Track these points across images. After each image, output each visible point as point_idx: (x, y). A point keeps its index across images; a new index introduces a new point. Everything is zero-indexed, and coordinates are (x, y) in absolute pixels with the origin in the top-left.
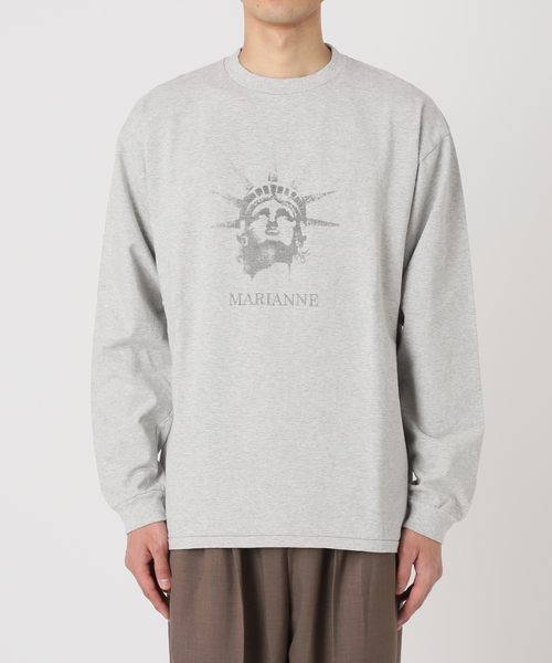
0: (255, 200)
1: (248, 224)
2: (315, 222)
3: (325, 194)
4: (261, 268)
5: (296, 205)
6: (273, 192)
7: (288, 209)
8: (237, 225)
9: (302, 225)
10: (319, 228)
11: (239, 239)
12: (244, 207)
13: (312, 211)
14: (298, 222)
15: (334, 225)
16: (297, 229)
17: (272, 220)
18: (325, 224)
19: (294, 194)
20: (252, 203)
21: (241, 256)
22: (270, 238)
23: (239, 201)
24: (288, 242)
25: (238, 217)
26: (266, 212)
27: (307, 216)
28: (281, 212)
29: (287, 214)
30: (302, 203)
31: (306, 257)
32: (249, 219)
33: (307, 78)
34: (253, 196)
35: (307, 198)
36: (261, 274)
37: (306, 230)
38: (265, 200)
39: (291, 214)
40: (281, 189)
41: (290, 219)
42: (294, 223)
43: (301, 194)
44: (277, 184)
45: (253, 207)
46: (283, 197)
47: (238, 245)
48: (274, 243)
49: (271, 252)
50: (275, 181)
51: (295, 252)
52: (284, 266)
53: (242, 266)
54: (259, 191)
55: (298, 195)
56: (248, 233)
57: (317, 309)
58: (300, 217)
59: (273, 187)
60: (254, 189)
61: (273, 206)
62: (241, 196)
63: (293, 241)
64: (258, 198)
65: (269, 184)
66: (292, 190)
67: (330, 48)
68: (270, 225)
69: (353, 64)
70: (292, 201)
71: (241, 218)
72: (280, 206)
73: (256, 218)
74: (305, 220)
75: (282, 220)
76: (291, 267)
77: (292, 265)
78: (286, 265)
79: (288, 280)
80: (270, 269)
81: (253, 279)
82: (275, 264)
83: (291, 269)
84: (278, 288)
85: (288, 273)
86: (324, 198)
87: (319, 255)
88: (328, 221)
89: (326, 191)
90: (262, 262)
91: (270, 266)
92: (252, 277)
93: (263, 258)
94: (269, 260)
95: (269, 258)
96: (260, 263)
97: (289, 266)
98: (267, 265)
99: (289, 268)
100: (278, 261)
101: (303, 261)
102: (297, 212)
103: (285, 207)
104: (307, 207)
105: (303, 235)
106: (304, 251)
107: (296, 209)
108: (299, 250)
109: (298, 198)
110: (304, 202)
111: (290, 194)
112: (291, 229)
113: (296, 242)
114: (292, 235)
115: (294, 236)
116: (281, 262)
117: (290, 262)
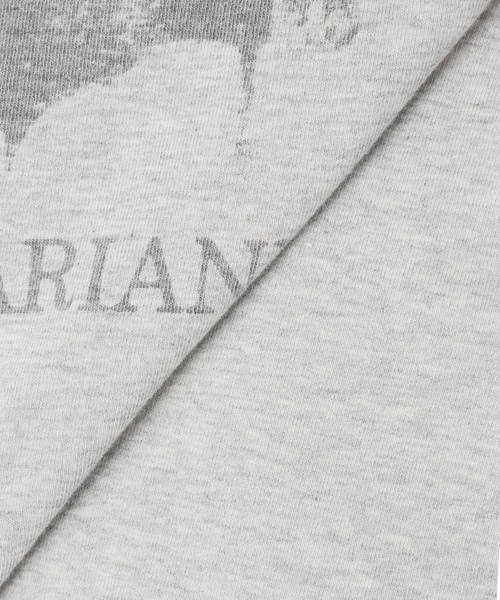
76: (259, 66)
77: (265, 50)
78: (230, 53)
79: (232, 150)
80: (124, 81)
81: (22, 149)
82: (158, 48)
83: (257, 81)
84: (161, 201)
85: (238, 105)
90: (80, 39)
91: (127, 62)
92: (13, 138)
93: (82, 12)
94: (122, 29)
95: (120, 17)
96: (62, 48)
97: (248, 57)
98: (112, 61)
99: (247, 75)
100: (182, 32)
101: (343, 26)
116: (199, 36)
117: (253, 33)
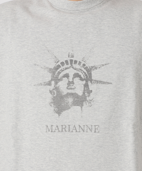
0: (60, 69)
1: (56, 83)
2: (97, 82)
3: (103, 65)
4: (65, 110)
6: (71, 64)
7: (80, 73)
8: (49, 84)
9: (89, 83)
10: (100, 85)
11: (51, 92)
12: (54, 73)
13: (95, 75)
14: (87, 81)
15: (109, 83)
16: (86, 86)
17: (71, 80)
18: (104, 83)
19: (84, 65)
20: (59, 70)
21: (52, 103)
22: (70, 91)
23: (50, 69)
24: (80, 93)
25: (50, 79)
26: (67, 76)
27: (93, 78)
28: (76, 75)
29: (79, 76)
30: (89, 70)
31: (92, 103)
32: (57, 80)
34: (59, 67)
35: (92, 67)
36: (64, 113)
37: (92, 87)
38: (66, 69)
39: (82, 76)
40: (76, 62)
41: (81, 79)
42: (84, 82)
43: (89, 65)
44: (74, 59)
45: (59, 73)
46: (77, 66)
47: (50, 96)
48: (72, 94)
49: (70, 100)
50: (73, 57)
51: (86, 100)
52: (78, 108)
53: (53, 108)
54: (62, 63)
55: (87, 65)
56: (57, 88)
57: (98, 134)
58: (88, 78)
59: (71, 61)
60: (60, 62)
61: (71, 72)
62: (52, 66)
63: (84, 93)
64: (62, 68)
65: (69, 59)
66: (83, 63)
68: (70, 83)
70: (83, 69)
71: (52, 80)
72: (76, 72)
73: (61, 80)
74: (91, 81)
75: (77, 80)
76: (83, 109)
77: (83, 107)
78: (80, 107)
79: (81, 117)
80: (69, 110)
81: (60, 116)
82: (73, 107)
83: (83, 110)
84: (75, 122)
85: (81, 112)
86: (103, 67)
87: (100, 101)
88: (105, 81)
89: (104, 63)
90: (65, 106)
91: (70, 108)
92: (59, 115)
93: (65, 103)
94: (69, 105)
95: (69, 104)
96: (64, 107)
97: (82, 108)
98: (68, 108)
99: (82, 109)
100: (75, 105)
101: (90, 105)
102: (86, 75)
103: (78, 72)
104: (92, 73)
105: (90, 89)
106: (91, 99)
107: (85, 73)
108: (88, 98)
109: (87, 67)
110: (91, 69)
111: (82, 65)
112: (83, 86)
113: (86, 94)
114: (83, 89)
115: (84, 90)
116: (77, 106)
117: (82, 106)
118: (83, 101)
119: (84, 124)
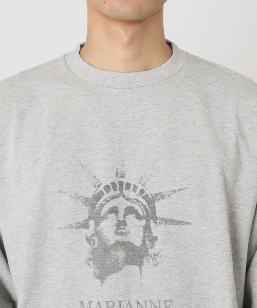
0: (103, 198)
1: (97, 224)
2: (166, 221)
3: (175, 191)
4: (112, 272)
5: (145, 203)
6: (121, 189)
7: (136, 207)
8: (85, 225)
9: (152, 224)
10: (170, 227)
11: (88, 240)
12: (93, 206)
13: (161, 209)
14: (148, 221)
15: (185, 223)
16: (147, 228)
17: (121, 219)
18: (177, 223)
19: (142, 191)
20: (101, 201)
21: (90, 259)
22: (120, 238)
23: (87, 199)
24: (137, 242)
25: (87, 216)
26: (114, 210)
27: (158, 215)
28: (130, 210)
29: (135, 212)
30: (151, 201)
31: (158, 260)
33: (152, 72)
34: (101, 194)
35: (156, 195)
36: (111, 279)
37: (157, 230)
38: (114, 197)
39: (140, 212)
40: (128, 186)
41: (139, 218)
42: (144, 222)
43: (151, 191)
44: (125, 180)
45: (102, 206)
46: (130, 194)
47: (87, 247)
48: (123, 244)
49: (121, 254)
50: (123, 177)
51: (147, 254)
52: (135, 268)
53: (91, 270)
54: (107, 188)
55: (147, 192)
56: (97, 233)
58: (150, 216)
59: (121, 183)
60: (103, 186)
61: (122, 204)
62: (90, 194)
63: (144, 242)
64: (106, 196)
65: (117, 180)
66: (140, 187)
67: (170, 44)
69: (193, 60)
70: (140, 199)
71: (90, 218)
72: (129, 204)
73: (105, 217)
74: (155, 219)
75: (131, 218)
76: (142, 270)
77: (143, 267)
78: (137, 268)
79: (140, 285)
80: (120, 273)
81: (104, 285)
82: (125, 267)
83: (142, 273)
84: (129, 294)
85: (140, 277)
86: (174, 195)
87: (172, 256)
88: (180, 220)
89: (176, 188)
90: (112, 265)
91: (121, 269)
92: (102, 283)
93: (113, 261)
94: (119, 263)
95: (119, 261)
96: (109, 267)
97: (140, 269)
98: (118, 269)
99: (141, 272)
100: (129, 264)
101: (155, 263)
102: (146, 210)
103: (133, 205)
104: (157, 205)
105: (154, 235)
106: (156, 252)
107: (145, 206)
108: (151, 252)
109: (147, 195)
110: (154, 200)
111: (138, 190)
112: (141, 229)
113: (147, 243)
114: (142, 235)
115: (144, 236)
116: (132, 265)
117: (141, 265)
118: (142, 257)
119: (146, 299)
